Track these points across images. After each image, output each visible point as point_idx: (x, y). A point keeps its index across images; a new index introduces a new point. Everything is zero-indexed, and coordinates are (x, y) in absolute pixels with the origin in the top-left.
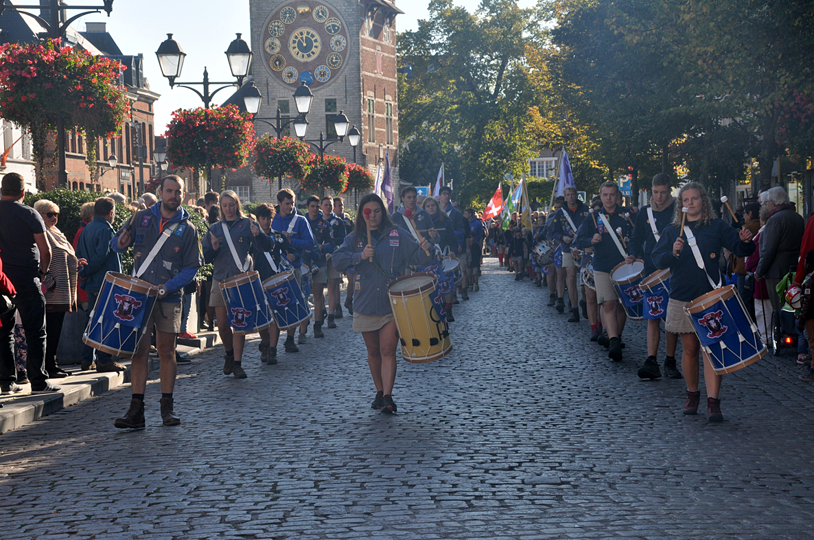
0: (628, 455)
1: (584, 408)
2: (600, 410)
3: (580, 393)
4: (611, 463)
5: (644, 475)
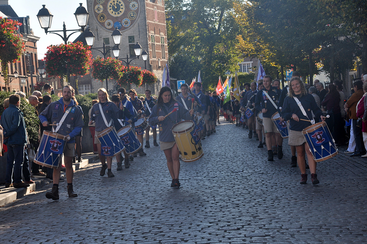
0: (300, 219)
1: (275, 194)
2: (283, 195)
3: (272, 187)
4: (291, 223)
5: (309, 229)
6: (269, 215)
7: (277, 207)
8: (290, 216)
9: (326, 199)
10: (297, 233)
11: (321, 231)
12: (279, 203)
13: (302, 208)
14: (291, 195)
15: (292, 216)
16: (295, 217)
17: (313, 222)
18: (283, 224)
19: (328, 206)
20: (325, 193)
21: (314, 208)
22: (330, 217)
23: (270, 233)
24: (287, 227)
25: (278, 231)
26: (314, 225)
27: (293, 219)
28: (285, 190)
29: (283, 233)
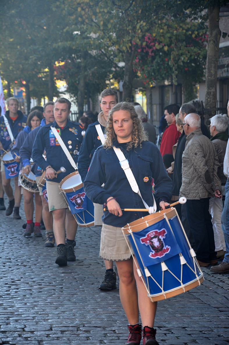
2: (22, 278)
5: (62, 332)
6: (5, 309)
7: (15, 296)
8: (35, 311)
9: (81, 285)
10: (47, 339)
11: (79, 335)
12: (17, 290)
13: (50, 298)
14: (32, 277)
15: (37, 311)
16: (42, 313)
17: (67, 321)
18: (26, 324)
19: (84, 295)
20: (78, 275)
21: (67, 298)
22: (89, 312)
23: (8, 339)
24: (32, 328)
25: (20, 336)
26: (68, 325)
27: (38, 315)
28: (22, 269)
29: (26, 339)
